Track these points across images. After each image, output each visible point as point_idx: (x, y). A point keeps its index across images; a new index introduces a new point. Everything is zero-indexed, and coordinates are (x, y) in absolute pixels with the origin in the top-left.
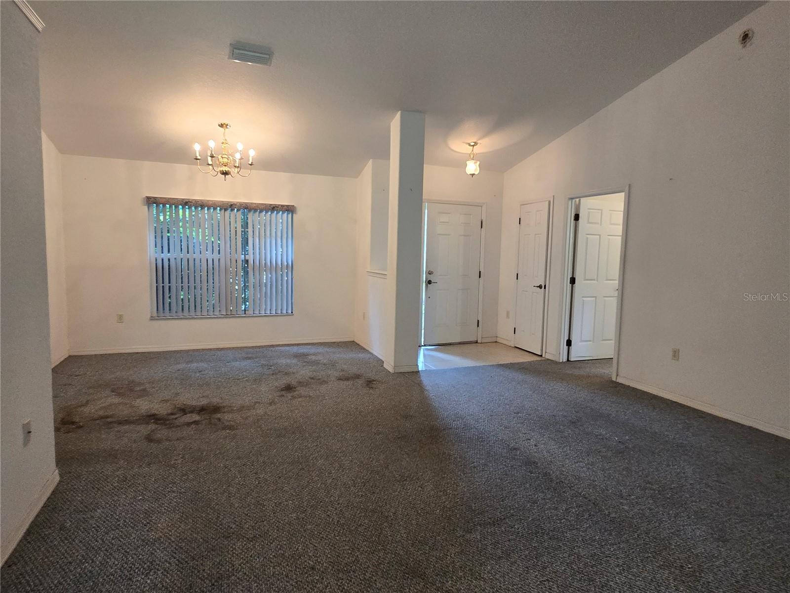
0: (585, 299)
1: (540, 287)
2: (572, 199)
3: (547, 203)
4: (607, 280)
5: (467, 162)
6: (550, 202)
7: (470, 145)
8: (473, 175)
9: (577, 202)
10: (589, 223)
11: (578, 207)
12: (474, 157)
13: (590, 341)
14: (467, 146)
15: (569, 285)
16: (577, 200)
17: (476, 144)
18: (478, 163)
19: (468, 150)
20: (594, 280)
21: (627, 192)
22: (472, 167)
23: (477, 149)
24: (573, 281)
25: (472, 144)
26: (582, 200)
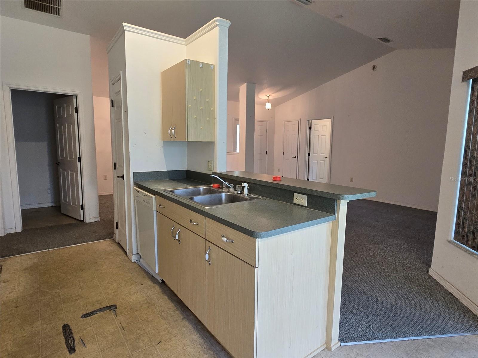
0: (313, 162)
1: (295, 157)
2: (309, 120)
3: (298, 121)
4: (321, 154)
5: (266, 104)
6: (299, 121)
7: (267, 96)
8: (268, 109)
9: (310, 122)
10: (315, 130)
11: (311, 124)
12: (269, 101)
13: (315, 179)
14: (266, 96)
15: (308, 156)
16: (310, 121)
17: (270, 95)
18: (271, 104)
19: (267, 98)
20: (317, 154)
21: (332, 119)
22: (268, 106)
23: (270, 98)
24: (309, 154)
25: (268, 96)
26: (312, 121)
